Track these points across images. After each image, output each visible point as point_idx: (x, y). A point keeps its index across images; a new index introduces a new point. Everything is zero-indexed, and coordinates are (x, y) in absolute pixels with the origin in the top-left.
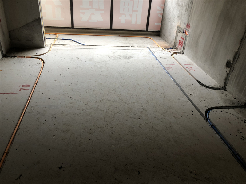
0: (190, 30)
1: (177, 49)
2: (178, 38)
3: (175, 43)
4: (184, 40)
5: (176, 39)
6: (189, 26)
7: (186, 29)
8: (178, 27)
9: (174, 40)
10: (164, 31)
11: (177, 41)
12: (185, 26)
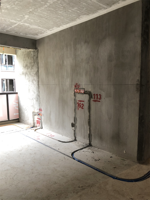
0: (42, 112)
1: (36, 127)
2: (35, 120)
3: (34, 123)
4: (40, 119)
5: (34, 120)
6: (41, 110)
7: (39, 112)
8: (33, 112)
9: (33, 121)
10: (22, 118)
11: (35, 121)
12: (38, 111)
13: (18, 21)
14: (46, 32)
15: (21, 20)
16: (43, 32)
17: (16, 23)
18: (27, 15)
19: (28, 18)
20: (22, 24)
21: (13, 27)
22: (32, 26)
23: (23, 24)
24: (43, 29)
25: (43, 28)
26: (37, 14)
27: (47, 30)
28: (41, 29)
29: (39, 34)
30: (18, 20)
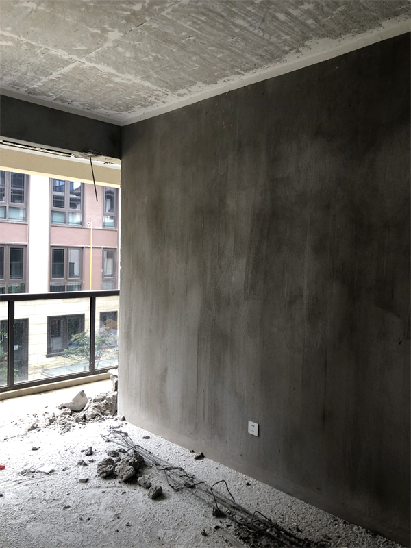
13: (79, 53)
14: (163, 99)
15: (88, 52)
16: (153, 99)
17: (67, 63)
18: (116, 31)
19: (117, 43)
20: (89, 64)
21: (54, 76)
22: (123, 75)
23: (93, 65)
24: (155, 87)
25: (158, 86)
26: (155, 26)
27: (170, 93)
28: (148, 89)
29: (135, 108)
30: (79, 48)
